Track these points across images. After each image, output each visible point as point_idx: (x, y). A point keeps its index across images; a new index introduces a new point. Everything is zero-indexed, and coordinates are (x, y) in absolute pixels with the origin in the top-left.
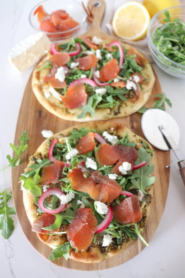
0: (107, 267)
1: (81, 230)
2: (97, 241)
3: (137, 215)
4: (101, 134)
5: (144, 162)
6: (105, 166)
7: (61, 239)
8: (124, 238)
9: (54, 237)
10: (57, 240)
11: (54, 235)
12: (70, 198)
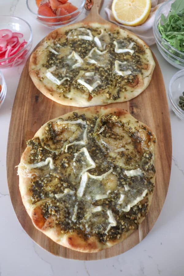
0: (106, 257)
2: (95, 229)
7: (57, 226)
8: (124, 227)
9: (50, 225)
10: (53, 227)
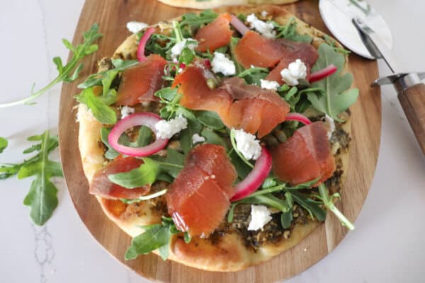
1: (199, 190)
2: (236, 221)
3: (325, 163)
4: (243, 20)
5: (330, 67)
6: (252, 67)
7: (153, 213)
8: (296, 215)
9: (138, 208)
10: (145, 214)
11: (138, 204)
12: (177, 126)
